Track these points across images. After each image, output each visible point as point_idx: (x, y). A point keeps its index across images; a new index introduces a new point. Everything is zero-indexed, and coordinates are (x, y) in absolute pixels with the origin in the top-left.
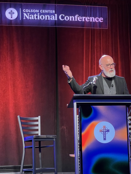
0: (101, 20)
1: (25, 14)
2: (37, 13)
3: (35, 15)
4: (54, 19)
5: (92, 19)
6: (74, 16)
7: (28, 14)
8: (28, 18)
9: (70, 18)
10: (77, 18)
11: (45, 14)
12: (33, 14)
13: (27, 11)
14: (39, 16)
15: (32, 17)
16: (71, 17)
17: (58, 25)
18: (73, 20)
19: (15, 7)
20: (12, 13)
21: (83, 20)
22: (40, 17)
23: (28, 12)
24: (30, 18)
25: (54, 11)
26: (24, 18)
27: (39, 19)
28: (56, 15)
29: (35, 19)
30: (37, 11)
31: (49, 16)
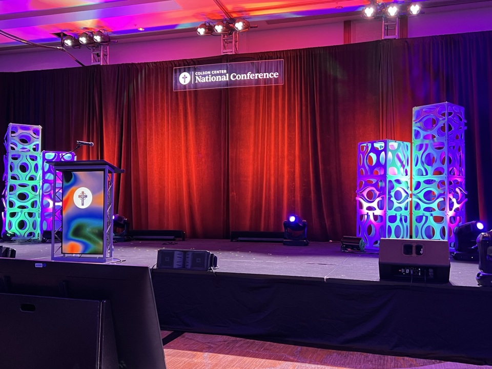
0: (276, 76)
1: (197, 77)
2: (208, 75)
3: (207, 77)
4: (225, 80)
5: (266, 76)
6: (246, 74)
7: (200, 77)
8: (200, 81)
9: (242, 77)
10: (250, 76)
11: (216, 75)
12: (205, 76)
13: (200, 73)
14: (210, 78)
15: (204, 80)
16: (243, 75)
17: (230, 86)
18: (245, 78)
19: (189, 71)
20: (185, 77)
21: (256, 78)
23: (201, 75)
24: (202, 81)
25: (225, 71)
26: (196, 82)
27: (210, 81)
28: (227, 75)
29: (207, 81)
30: (209, 72)
31: (220, 77)
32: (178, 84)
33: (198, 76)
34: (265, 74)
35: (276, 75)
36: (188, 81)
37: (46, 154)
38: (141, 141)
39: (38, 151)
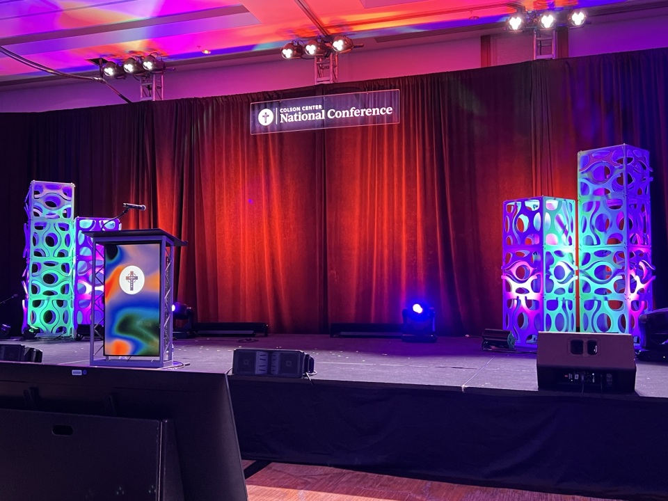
1: (282, 115)
2: (297, 112)
3: (296, 115)
4: (320, 118)
5: (376, 111)
6: (349, 110)
7: (287, 114)
8: (286, 120)
9: (342, 114)
10: (354, 112)
11: (307, 112)
12: (293, 113)
13: (285, 110)
14: (300, 116)
15: (292, 119)
16: (344, 112)
17: (327, 126)
18: (348, 116)
19: (271, 107)
20: (266, 116)
21: (362, 115)
22: (301, 118)
23: (287, 112)
24: (289, 121)
25: (320, 107)
26: (282, 122)
27: (300, 120)
28: (323, 111)
29: (296, 120)
30: (298, 109)
31: (313, 114)
32: (257, 126)
33: (284, 113)
34: (374, 110)
35: (389, 111)
36: (270, 120)
37: (81, 222)
38: (207, 202)
39: (70, 216)
